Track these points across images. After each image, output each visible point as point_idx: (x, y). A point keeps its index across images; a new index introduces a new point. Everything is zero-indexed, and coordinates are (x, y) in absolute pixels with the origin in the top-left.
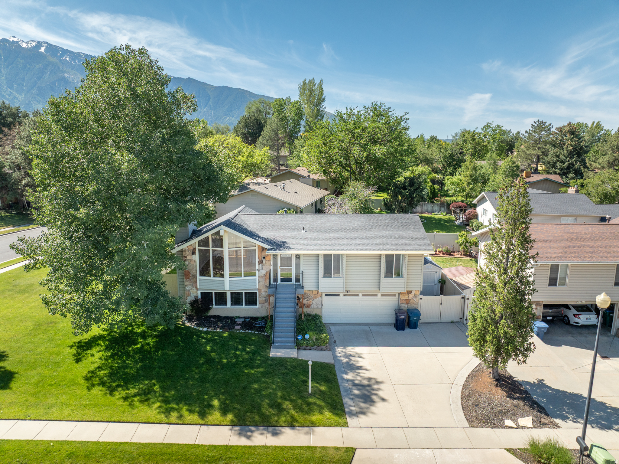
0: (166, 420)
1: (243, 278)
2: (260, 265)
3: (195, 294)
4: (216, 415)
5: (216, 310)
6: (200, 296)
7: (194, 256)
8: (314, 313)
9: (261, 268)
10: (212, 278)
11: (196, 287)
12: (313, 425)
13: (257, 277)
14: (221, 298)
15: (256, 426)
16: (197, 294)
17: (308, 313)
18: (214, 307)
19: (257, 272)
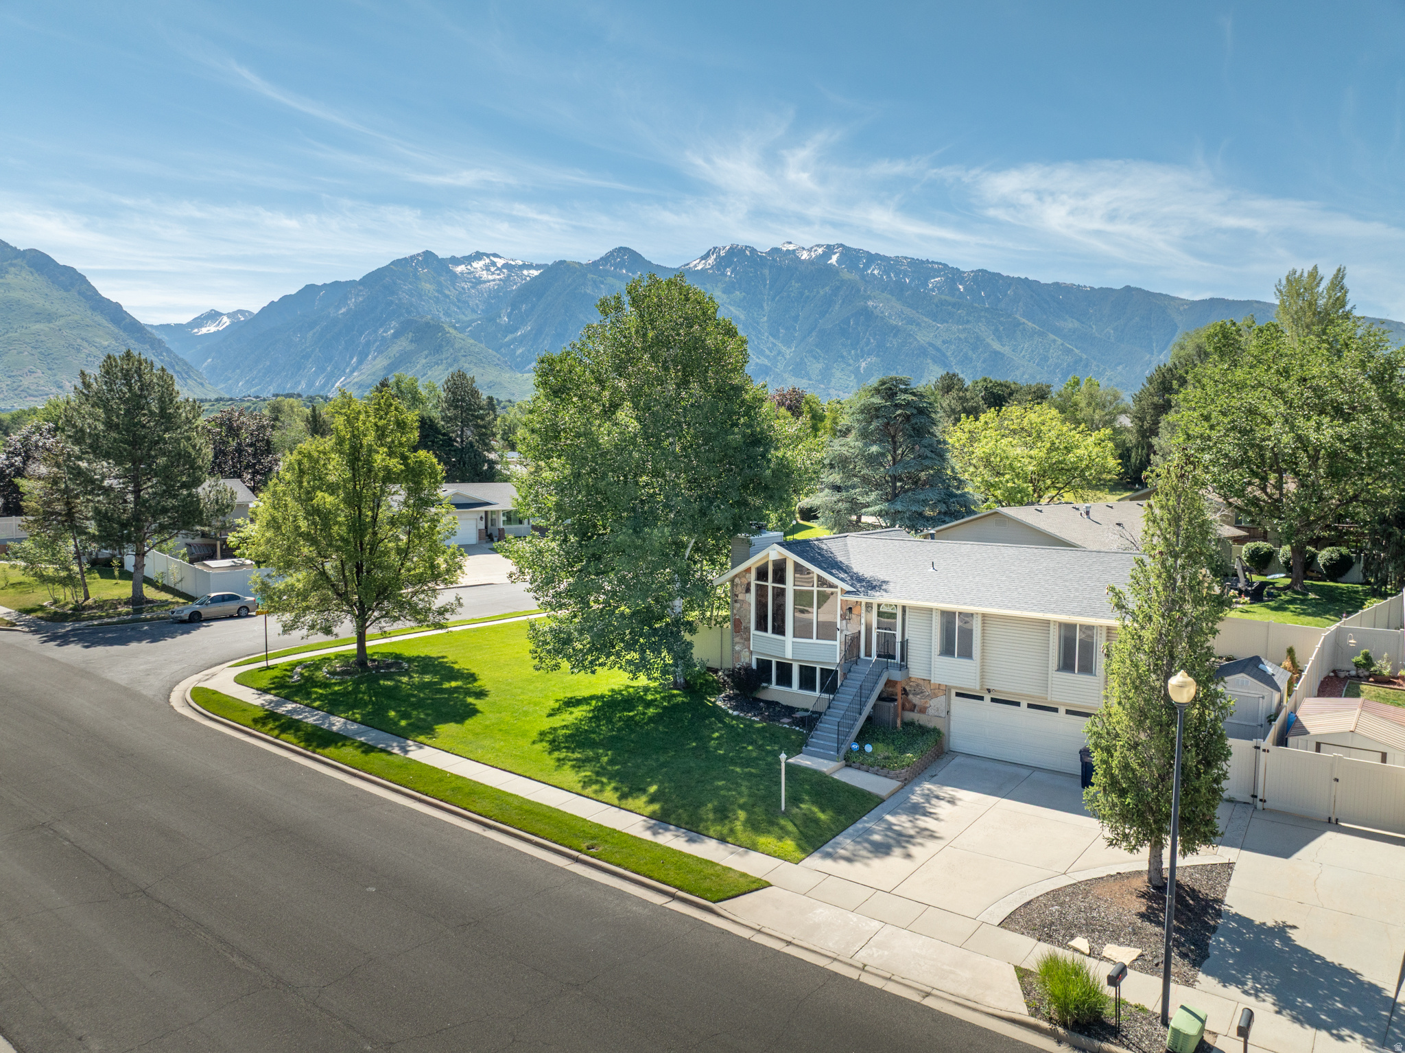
0: (579, 790)
1: (814, 640)
2: (844, 622)
3: (747, 660)
4: (640, 802)
5: (774, 691)
6: (754, 666)
7: (748, 595)
8: (931, 725)
9: (844, 628)
10: (769, 634)
11: (749, 648)
12: (753, 847)
13: (837, 643)
14: (784, 671)
15: (678, 826)
16: (751, 660)
17: (921, 723)
18: (774, 686)
19: (838, 632)
